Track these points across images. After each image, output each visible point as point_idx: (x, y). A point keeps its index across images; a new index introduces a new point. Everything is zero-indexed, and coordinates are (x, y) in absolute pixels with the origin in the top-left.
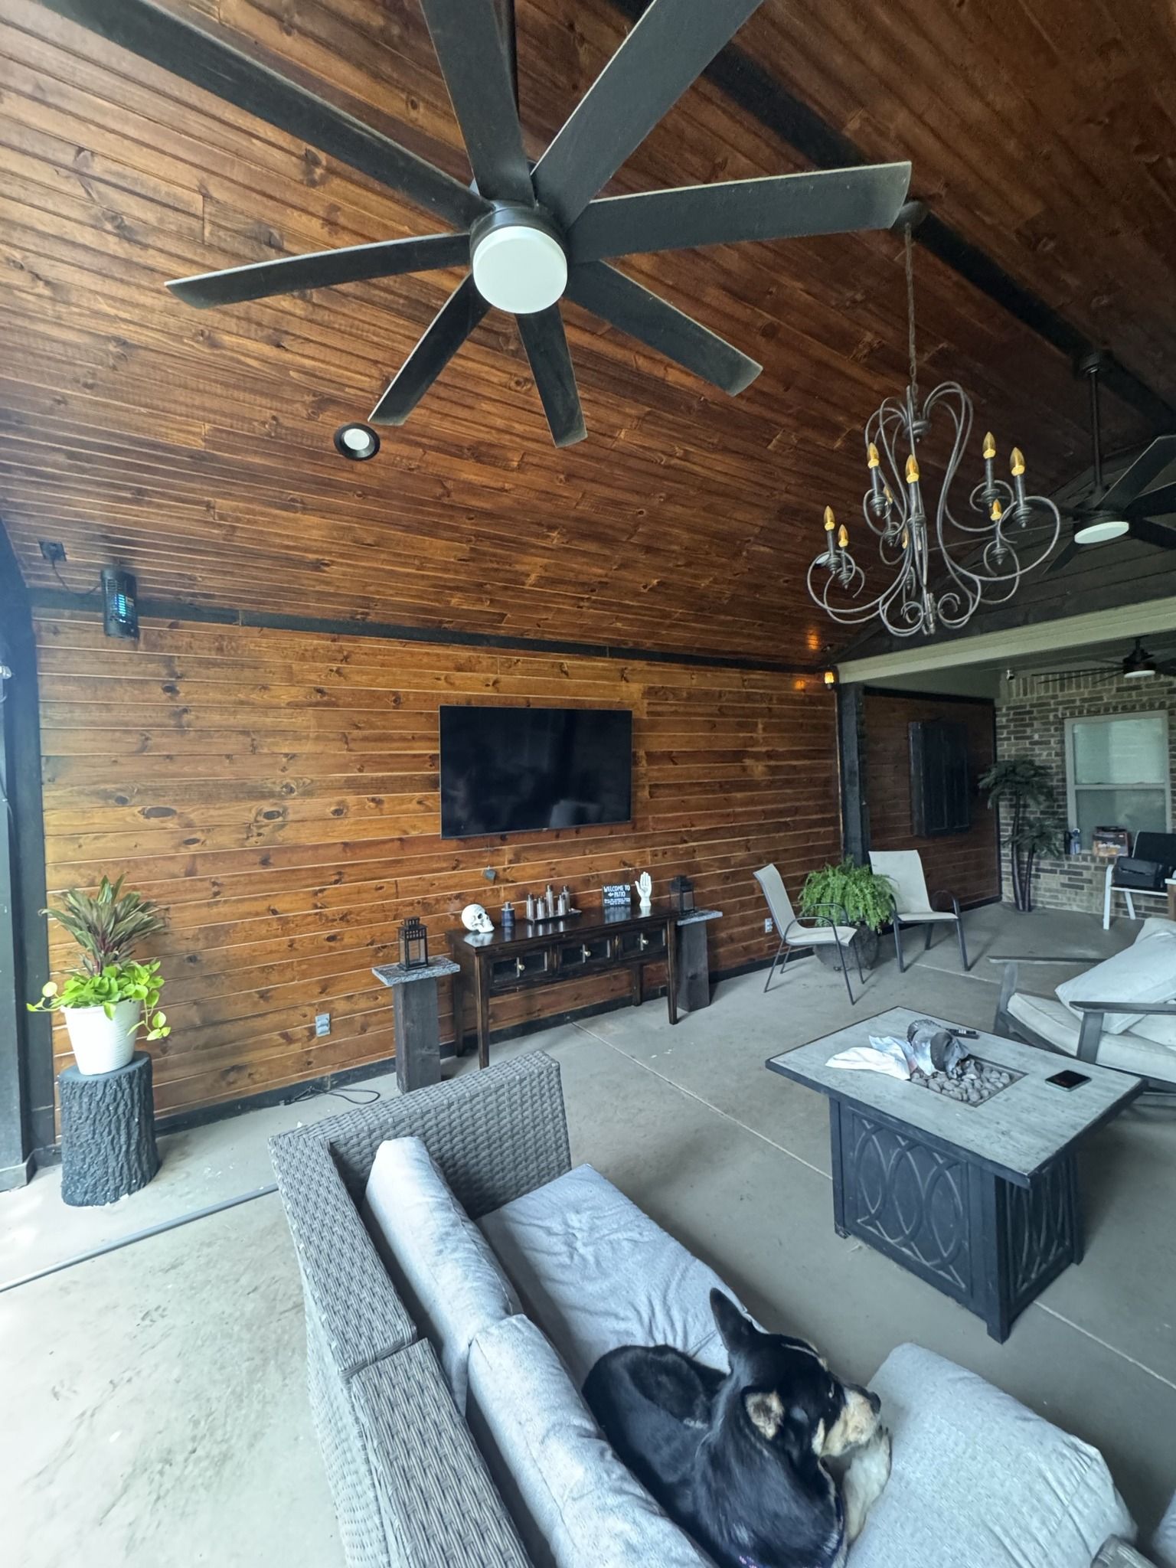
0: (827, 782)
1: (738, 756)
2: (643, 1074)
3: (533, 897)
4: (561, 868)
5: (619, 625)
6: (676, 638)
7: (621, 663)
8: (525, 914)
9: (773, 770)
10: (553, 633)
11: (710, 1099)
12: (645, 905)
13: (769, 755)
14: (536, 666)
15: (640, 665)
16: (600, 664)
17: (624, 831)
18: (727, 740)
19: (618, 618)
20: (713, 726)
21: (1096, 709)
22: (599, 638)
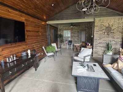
0: (47, 35)
1: (38, 32)
2: (37, 81)
3: (8, 58)
4: (13, 51)
5: (22, 5)
6: (30, 11)
7: (21, 14)
8: (6, 61)
9: (42, 34)
10: (7, 2)
11: (50, 80)
12: (29, 54)
13: (41, 32)
14: (2, 9)
15: (24, 15)
16: (17, 12)
17: (23, 43)
18: (37, 29)
19: (22, 4)
20: (35, 27)
21: (66, 30)
22: (17, 7)
